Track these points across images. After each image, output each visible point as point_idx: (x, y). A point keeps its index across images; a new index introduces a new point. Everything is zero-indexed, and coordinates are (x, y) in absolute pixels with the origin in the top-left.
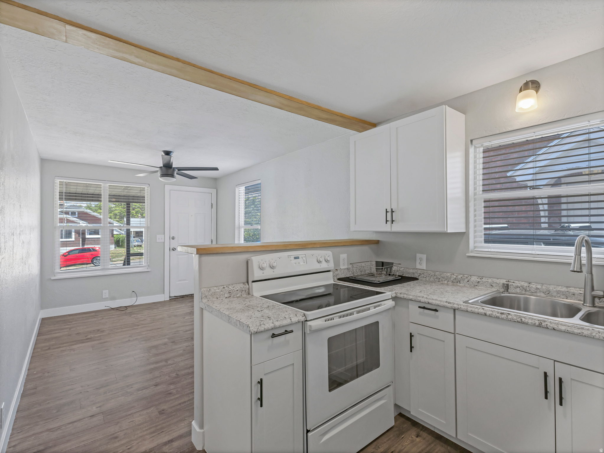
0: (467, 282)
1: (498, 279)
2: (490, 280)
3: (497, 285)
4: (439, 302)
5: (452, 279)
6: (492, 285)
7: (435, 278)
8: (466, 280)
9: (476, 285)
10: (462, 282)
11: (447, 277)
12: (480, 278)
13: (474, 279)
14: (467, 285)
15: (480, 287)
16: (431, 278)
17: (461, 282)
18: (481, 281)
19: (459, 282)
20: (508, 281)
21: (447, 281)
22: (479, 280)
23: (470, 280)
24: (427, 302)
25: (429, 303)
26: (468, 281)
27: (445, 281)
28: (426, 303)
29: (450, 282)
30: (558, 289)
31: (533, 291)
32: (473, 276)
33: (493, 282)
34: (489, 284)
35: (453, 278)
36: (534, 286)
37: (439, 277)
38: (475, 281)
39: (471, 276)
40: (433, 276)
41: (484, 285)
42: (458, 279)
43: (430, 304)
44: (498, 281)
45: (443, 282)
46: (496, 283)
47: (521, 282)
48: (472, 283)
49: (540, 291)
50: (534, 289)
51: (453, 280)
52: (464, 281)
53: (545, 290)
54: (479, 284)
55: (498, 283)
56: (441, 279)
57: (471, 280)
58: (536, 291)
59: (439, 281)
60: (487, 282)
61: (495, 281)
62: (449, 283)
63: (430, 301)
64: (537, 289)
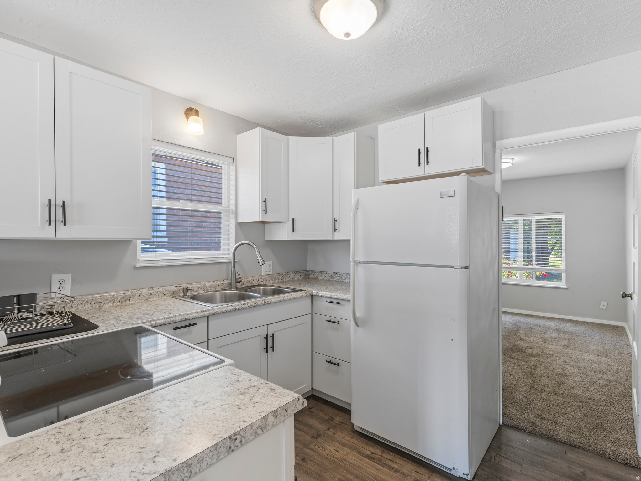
0: (138, 298)
1: (167, 286)
2: (161, 289)
3: (169, 292)
4: (196, 314)
5: (119, 299)
6: (164, 293)
7: (93, 303)
8: (137, 295)
9: (148, 297)
10: (133, 299)
11: (112, 297)
12: (151, 289)
13: (145, 292)
14: (138, 301)
15: (152, 299)
16: (86, 305)
17: (130, 299)
18: (154, 292)
19: (128, 300)
20: (176, 286)
21: (112, 302)
22: (151, 292)
23: (141, 294)
24: (184, 319)
25: (186, 319)
26: (140, 296)
27: (109, 303)
28: (182, 321)
29: (117, 303)
30: (210, 284)
31: (196, 290)
32: (143, 289)
33: (165, 290)
34: (161, 293)
35: (121, 297)
36: (196, 286)
37: (99, 301)
38: (147, 293)
39: (140, 289)
40: (89, 301)
41: (157, 295)
42: (128, 296)
43: (188, 320)
44: (168, 288)
45: (107, 305)
46: (168, 290)
47: (185, 285)
48: (144, 297)
49: (200, 289)
50: (196, 288)
51: (121, 299)
52: (135, 297)
53: (203, 287)
54: (151, 296)
55: (169, 290)
56: (103, 303)
57: (143, 294)
58: (197, 289)
59: (100, 305)
60: (159, 291)
61: (166, 289)
62: (114, 304)
63: (187, 317)
64: (199, 287)
